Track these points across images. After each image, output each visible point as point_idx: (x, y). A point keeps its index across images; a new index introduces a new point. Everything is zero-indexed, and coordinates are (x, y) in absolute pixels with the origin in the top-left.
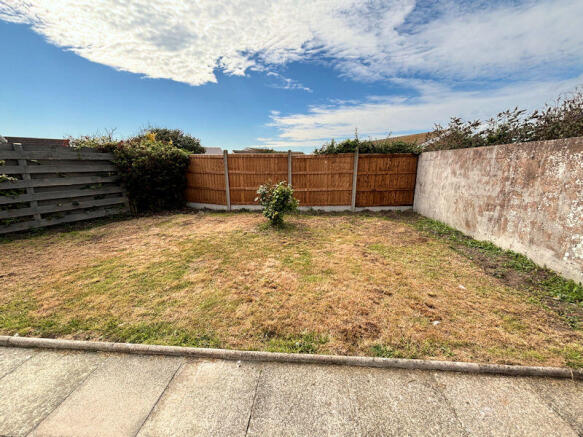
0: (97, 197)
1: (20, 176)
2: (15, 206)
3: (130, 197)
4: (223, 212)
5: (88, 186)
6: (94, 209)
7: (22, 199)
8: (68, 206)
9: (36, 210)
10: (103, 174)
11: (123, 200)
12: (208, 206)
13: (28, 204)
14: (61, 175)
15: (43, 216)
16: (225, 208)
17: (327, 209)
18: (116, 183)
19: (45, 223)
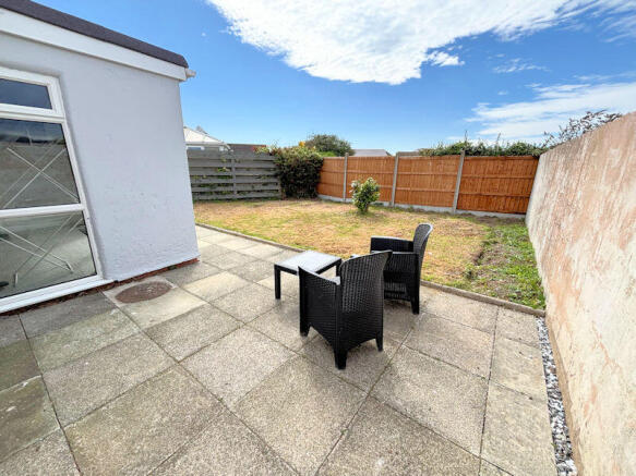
0: (265, 184)
1: (230, 168)
2: (227, 185)
3: (282, 186)
4: (340, 202)
5: (260, 177)
6: (262, 191)
7: (230, 181)
8: (249, 188)
9: (236, 188)
10: (268, 170)
11: (278, 188)
12: (331, 198)
13: (232, 185)
14: (248, 169)
15: (238, 192)
16: (341, 200)
17: (427, 208)
18: (275, 176)
19: (238, 196)
